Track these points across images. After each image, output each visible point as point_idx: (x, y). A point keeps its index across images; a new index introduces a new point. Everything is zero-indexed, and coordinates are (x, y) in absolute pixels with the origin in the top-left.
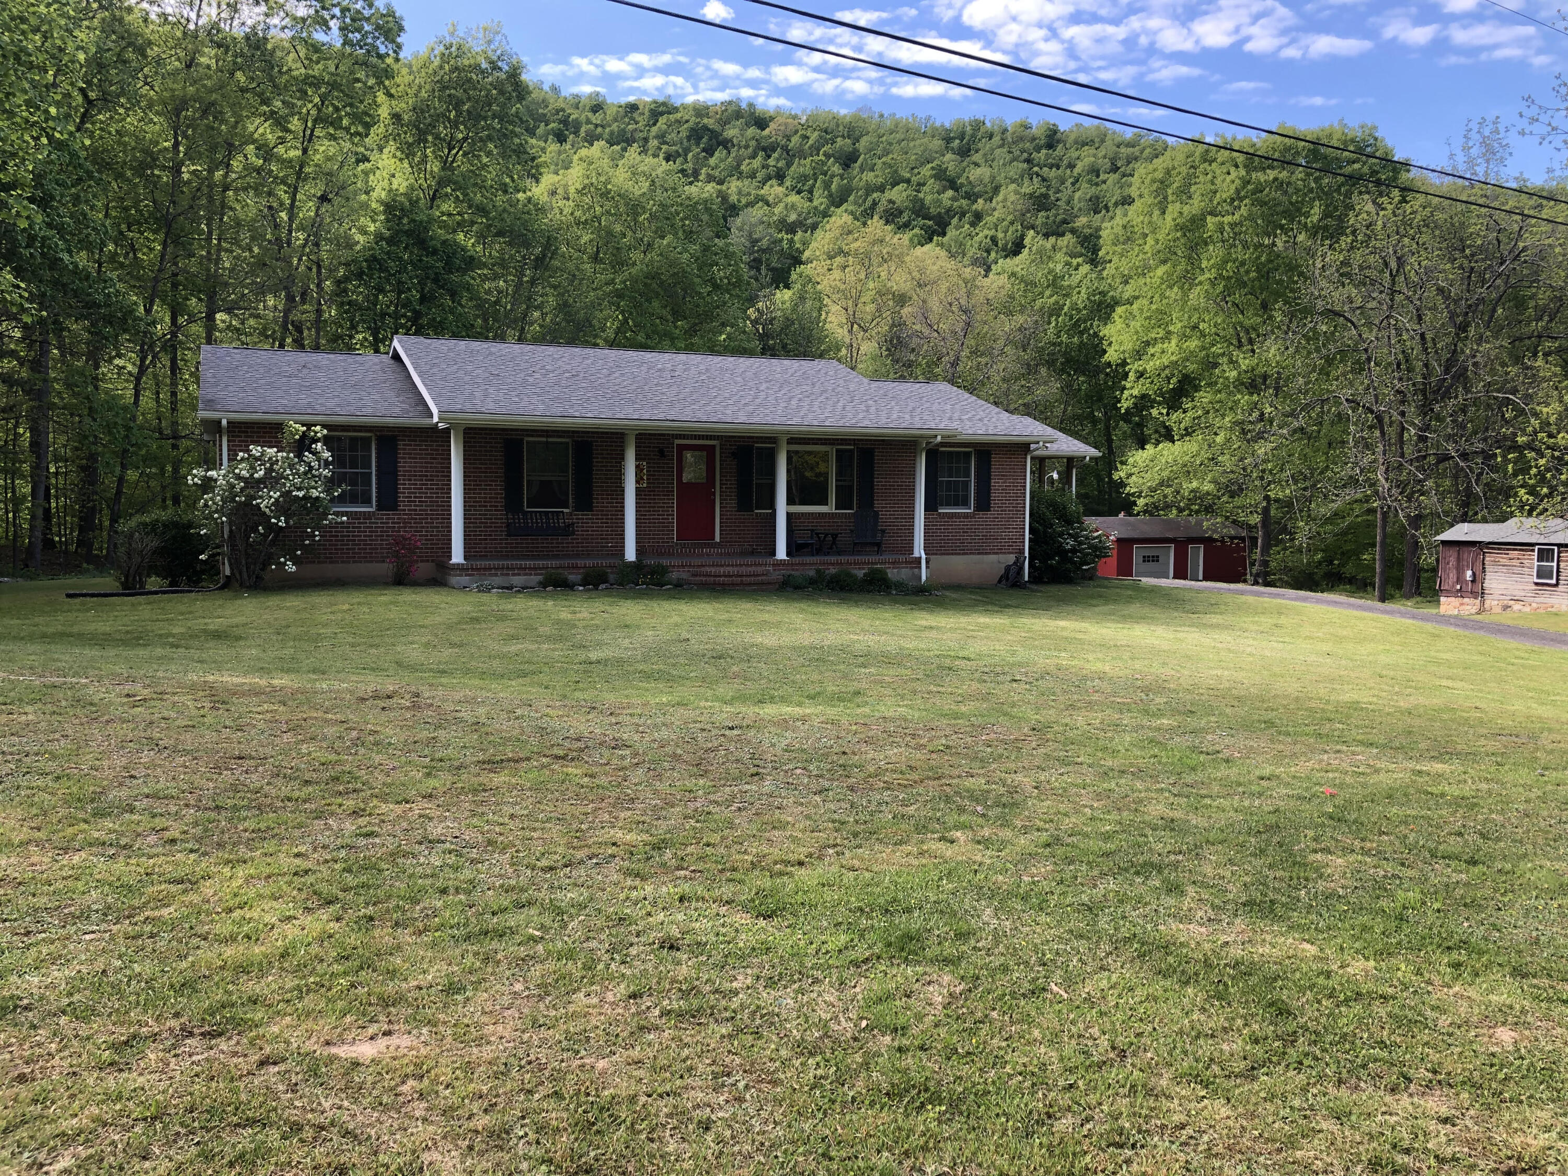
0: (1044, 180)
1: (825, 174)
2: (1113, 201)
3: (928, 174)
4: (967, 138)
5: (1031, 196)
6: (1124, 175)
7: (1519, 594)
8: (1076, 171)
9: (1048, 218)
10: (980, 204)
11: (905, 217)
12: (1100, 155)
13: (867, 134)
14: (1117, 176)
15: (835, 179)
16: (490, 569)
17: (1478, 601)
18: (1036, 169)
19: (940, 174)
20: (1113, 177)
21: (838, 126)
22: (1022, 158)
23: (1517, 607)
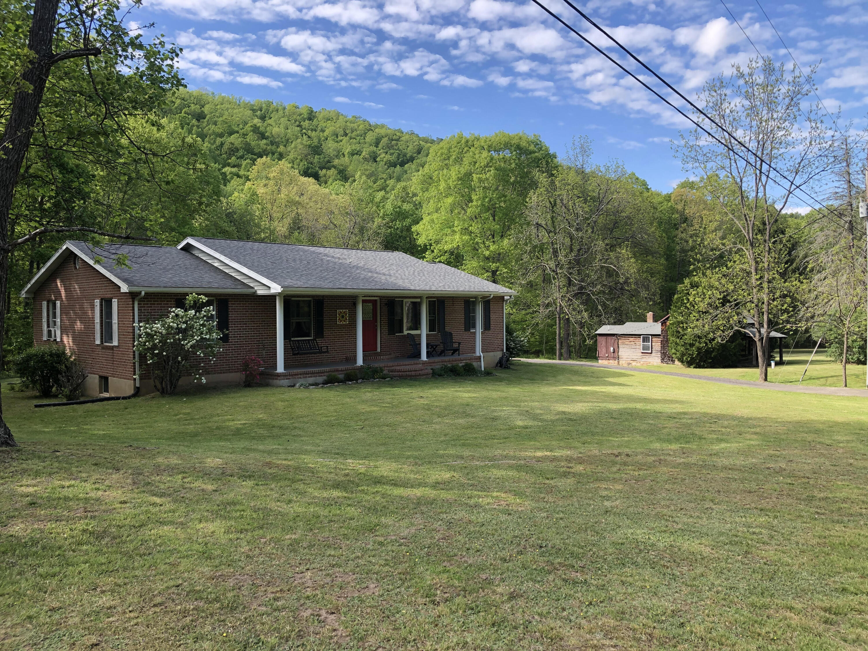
0: (309, 137)
1: (188, 124)
2: (347, 151)
3: (249, 129)
4: (263, 110)
5: (310, 146)
6: (351, 138)
7: (635, 358)
8: (325, 134)
9: (320, 159)
10: (281, 149)
11: (241, 153)
12: (337, 126)
13: (209, 103)
14: (347, 138)
15: (195, 128)
16: (298, 374)
17: (616, 362)
18: (304, 131)
19: (255, 129)
20: (345, 139)
21: (190, 97)
22: (296, 125)
23: (634, 364)
